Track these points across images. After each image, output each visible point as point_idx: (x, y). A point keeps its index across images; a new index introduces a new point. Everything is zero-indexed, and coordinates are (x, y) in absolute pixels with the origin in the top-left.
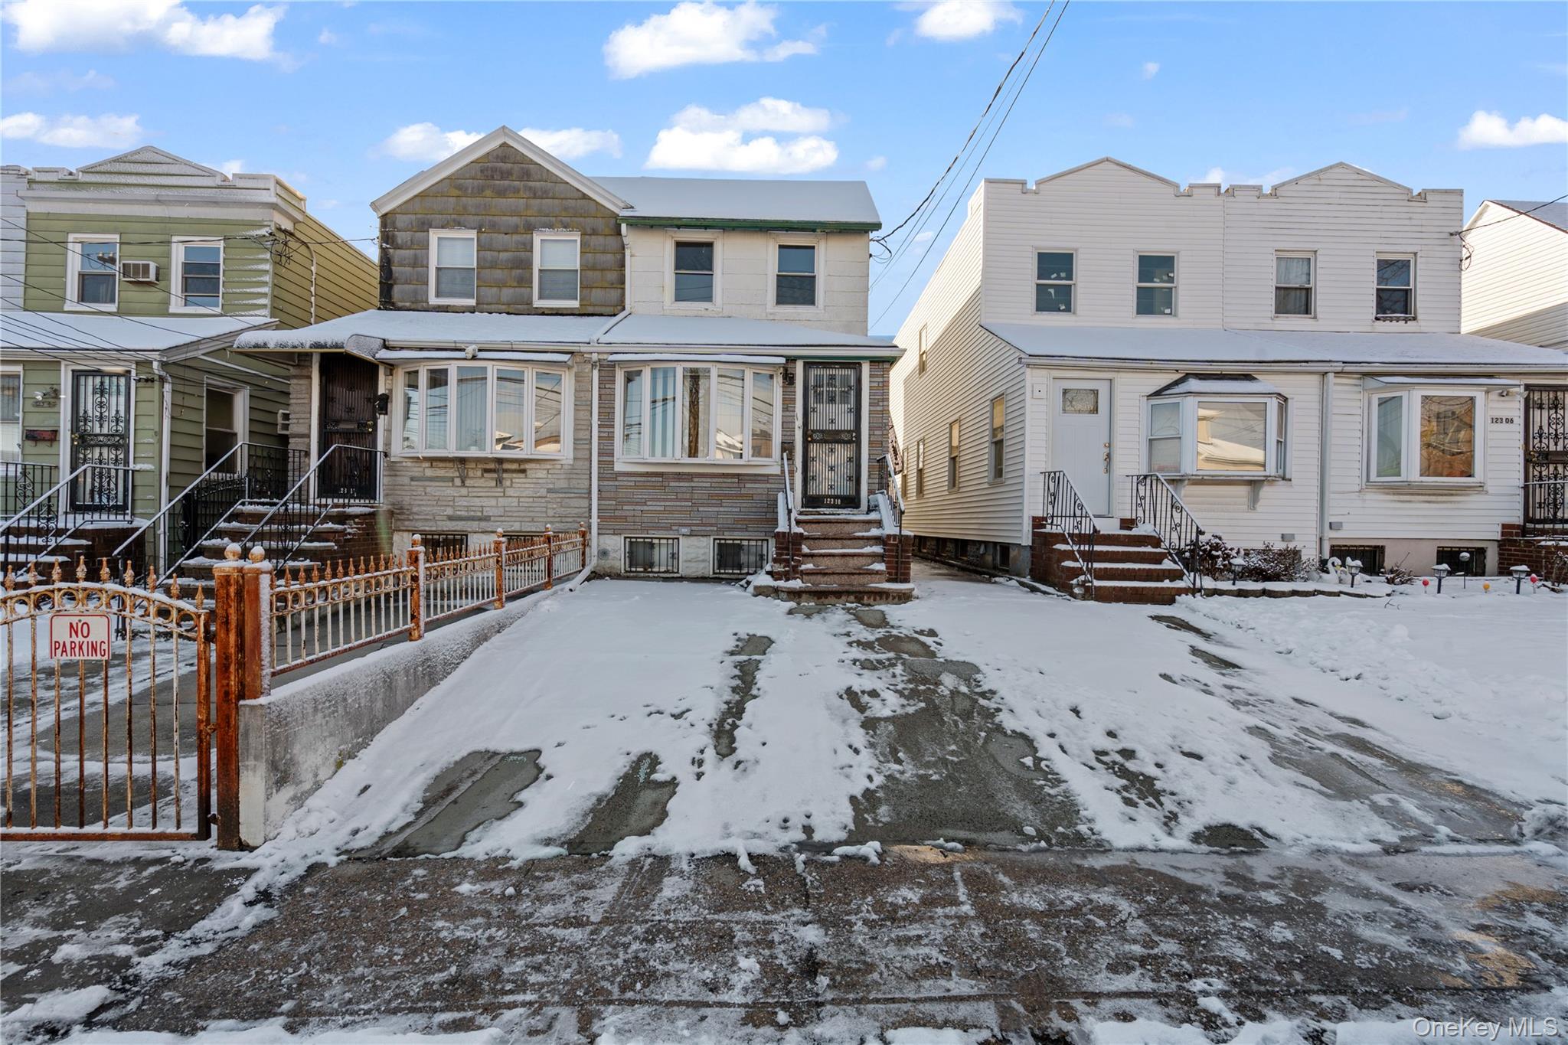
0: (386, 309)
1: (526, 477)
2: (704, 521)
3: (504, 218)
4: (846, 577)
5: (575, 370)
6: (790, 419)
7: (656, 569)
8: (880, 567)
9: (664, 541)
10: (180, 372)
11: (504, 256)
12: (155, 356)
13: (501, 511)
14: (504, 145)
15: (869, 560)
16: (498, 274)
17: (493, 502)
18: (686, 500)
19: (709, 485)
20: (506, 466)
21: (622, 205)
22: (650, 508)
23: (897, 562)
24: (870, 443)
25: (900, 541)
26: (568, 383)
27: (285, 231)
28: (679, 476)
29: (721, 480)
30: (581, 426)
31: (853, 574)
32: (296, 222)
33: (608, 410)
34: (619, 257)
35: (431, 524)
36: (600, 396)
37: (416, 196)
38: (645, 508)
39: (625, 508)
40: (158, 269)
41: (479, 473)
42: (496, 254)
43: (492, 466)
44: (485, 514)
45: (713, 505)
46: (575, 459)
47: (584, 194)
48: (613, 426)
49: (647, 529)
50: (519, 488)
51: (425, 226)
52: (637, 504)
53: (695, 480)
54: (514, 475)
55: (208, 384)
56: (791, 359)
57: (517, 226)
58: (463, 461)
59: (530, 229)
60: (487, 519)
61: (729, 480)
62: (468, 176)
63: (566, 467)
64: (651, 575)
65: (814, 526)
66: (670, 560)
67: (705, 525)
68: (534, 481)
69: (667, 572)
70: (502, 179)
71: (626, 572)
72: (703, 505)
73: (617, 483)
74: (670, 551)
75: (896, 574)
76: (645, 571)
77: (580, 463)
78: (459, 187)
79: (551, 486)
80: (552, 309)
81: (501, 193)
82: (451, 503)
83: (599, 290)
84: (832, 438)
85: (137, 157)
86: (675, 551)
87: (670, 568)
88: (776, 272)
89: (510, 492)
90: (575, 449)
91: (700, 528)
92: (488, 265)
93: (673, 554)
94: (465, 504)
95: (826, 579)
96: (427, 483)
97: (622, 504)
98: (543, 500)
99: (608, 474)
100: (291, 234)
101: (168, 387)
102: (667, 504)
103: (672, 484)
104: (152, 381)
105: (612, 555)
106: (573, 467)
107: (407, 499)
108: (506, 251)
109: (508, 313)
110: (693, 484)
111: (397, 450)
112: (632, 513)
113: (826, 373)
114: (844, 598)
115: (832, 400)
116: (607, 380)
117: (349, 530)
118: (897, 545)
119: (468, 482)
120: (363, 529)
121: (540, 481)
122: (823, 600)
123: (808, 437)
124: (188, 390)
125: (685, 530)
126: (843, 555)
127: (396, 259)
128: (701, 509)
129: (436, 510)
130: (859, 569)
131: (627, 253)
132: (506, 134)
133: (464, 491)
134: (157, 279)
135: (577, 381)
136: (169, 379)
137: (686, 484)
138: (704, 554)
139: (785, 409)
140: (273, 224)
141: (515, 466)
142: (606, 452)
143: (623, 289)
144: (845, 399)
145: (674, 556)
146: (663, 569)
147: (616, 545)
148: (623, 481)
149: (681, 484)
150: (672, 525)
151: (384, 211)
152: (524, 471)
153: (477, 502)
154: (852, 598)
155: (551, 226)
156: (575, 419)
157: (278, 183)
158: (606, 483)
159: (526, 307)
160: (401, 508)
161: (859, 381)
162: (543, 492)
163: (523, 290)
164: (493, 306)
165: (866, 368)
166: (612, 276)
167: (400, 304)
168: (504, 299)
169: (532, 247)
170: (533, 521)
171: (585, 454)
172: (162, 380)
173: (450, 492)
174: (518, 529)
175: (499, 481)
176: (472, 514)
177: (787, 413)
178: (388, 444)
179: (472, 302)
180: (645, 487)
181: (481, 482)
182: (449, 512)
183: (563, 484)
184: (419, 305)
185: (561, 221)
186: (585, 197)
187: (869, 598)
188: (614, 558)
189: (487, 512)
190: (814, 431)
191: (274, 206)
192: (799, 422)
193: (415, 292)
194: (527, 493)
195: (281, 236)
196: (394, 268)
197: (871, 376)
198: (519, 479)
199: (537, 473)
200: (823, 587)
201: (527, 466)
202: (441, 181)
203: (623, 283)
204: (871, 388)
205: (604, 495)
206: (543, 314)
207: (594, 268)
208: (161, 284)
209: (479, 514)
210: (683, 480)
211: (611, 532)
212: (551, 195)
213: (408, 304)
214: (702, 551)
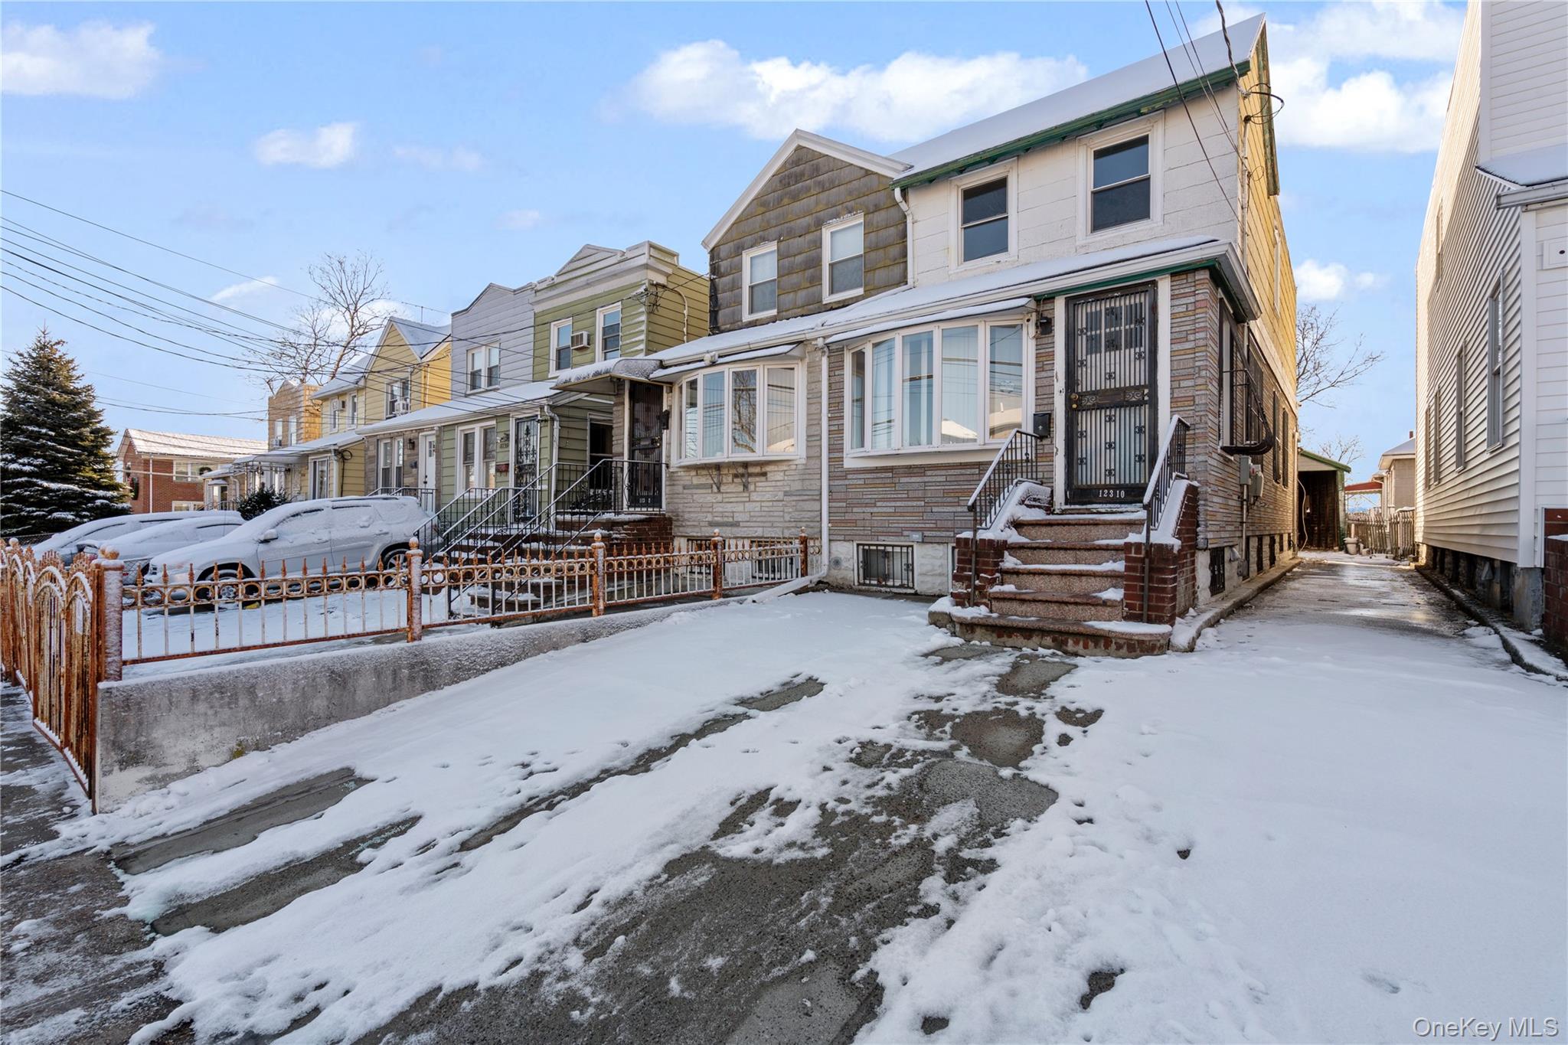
0: (714, 334)
1: (767, 481)
2: (939, 524)
3: (798, 221)
4: (1055, 607)
5: (807, 360)
6: (1045, 382)
7: (890, 583)
8: (1114, 594)
9: (898, 549)
10: (566, 412)
11: (799, 259)
12: (544, 402)
13: (746, 517)
14: (799, 148)
15: (1107, 582)
16: (794, 278)
17: (740, 508)
18: (918, 499)
19: (943, 479)
20: (751, 470)
21: (901, 168)
22: (880, 510)
23: (1142, 588)
24: (1174, 400)
25: (1148, 553)
26: (800, 377)
27: (657, 285)
28: (910, 470)
29: (958, 472)
30: (813, 421)
31: (1066, 603)
32: (668, 275)
33: (838, 400)
34: (900, 227)
35: (697, 529)
36: (830, 385)
37: (733, 224)
38: (875, 510)
39: (855, 510)
40: (589, 336)
41: (730, 479)
42: (792, 258)
43: (741, 470)
44: (735, 519)
45: (950, 504)
46: (808, 457)
47: (867, 170)
48: (842, 418)
49: (876, 535)
50: (764, 491)
51: (739, 251)
52: (867, 505)
53: (929, 473)
54: (757, 479)
55: (591, 419)
56: (1048, 298)
57: (809, 225)
58: (718, 467)
59: (819, 224)
60: (736, 524)
61: (969, 472)
62: (770, 190)
63: (800, 467)
64: (883, 589)
65: (1044, 529)
66: (904, 573)
67: (939, 529)
68: (774, 484)
69: (902, 586)
70: (797, 182)
71: (860, 584)
72: (938, 504)
73: (847, 482)
74: (904, 561)
75: (1141, 608)
76: (879, 585)
77: (812, 462)
78: (763, 204)
79: (787, 489)
80: (839, 302)
81: (795, 198)
82: (711, 510)
83: (882, 270)
84: (1115, 400)
85: (581, 256)
86: (910, 562)
87: (905, 582)
88: (1091, 188)
89: (754, 496)
90: (808, 446)
91: (935, 534)
92: (786, 272)
93: (908, 565)
94: (721, 510)
95: (1024, 608)
96: (694, 491)
97: (850, 506)
98: (781, 504)
99: (838, 472)
100: (664, 286)
101: (556, 424)
102: (898, 504)
103: (903, 480)
104: (546, 421)
105: (844, 564)
106: (806, 467)
107: (681, 506)
108: (800, 254)
109: (802, 316)
110: (926, 479)
111: (675, 462)
112: (862, 516)
113: (1102, 307)
114: (1036, 639)
115: (1113, 344)
116: (836, 367)
117: (615, 536)
118: (1142, 560)
119: (723, 488)
120: (633, 535)
121: (778, 484)
122: (1005, 639)
123: (1076, 405)
124: (571, 425)
125: (917, 536)
126: (1064, 574)
127: (720, 287)
128: (935, 509)
129: (701, 516)
130: (1086, 595)
131: (909, 220)
132: (799, 137)
133: (719, 497)
134: (589, 344)
135: (809, 372)
136: (557, 418)
137: (918, 479)
138: (941, 566)
139: (1039, 369)
140: (646, 281)
141: (757, 470)
142: (836, 448)
143: (906, 262)
144: (1133, 341)
145: (910, 568)
146: (898, 583)
147: (848, 553)
148: (853, 480)
149: (913, 479)
150: (903, 529)
151: (712, 246)
152: (764, 474)
153: (729, 507)
154: (1048, 640)
155: (837, 216)
156: (808, 414)
157: (652, 246)
158: (837, 482)
159: (816, 306)
160: (677, 516)
161: (1154, 308)
162: (780, 496)
163: (814, 288)
164: (790, 312)
165: (1164, 286)
166: (894, 251)
167: (723, 328)
168: (799, 302)
169: (821, 244)
170: (772, 527)
171: (814, 452)
172: (553, 420)
173: (710, 498)
174: (761, 535)
175: (746, 486)
176: (726, 519)
177: (1044, 374)
178: (668, 457)
179: (774, 312)
180: (875, 485)
181: (731, 488)
182: (710, 518)
183: (797, 486)
184: (737, 325)
185: (847, 208)
186: (868, 173)
187: (1076, 643)
188: (846, 569)
189: (738, 518)
190: (1082, 395)
191: (646, 266)
192: (1060, 384)
193: (733, 313)
194: (768, 496)
195: (653, 290)
196: (719, 296)
197: (1173, 297)
198: (761, 483)
199: (775, 474)
200: (1015, 620)
201: (768, 469)
202: (751, 203)
203: (905, 256)
204: (1173, 316)
205: (835, 496)
206: (832, 309)
207: (877, 248)
208: (591, 347)
209: (731, 520)
210: (915, 475)
211: (842, 538)
212: (837, 183)
213: (728, 326)
214: (938, 562)
